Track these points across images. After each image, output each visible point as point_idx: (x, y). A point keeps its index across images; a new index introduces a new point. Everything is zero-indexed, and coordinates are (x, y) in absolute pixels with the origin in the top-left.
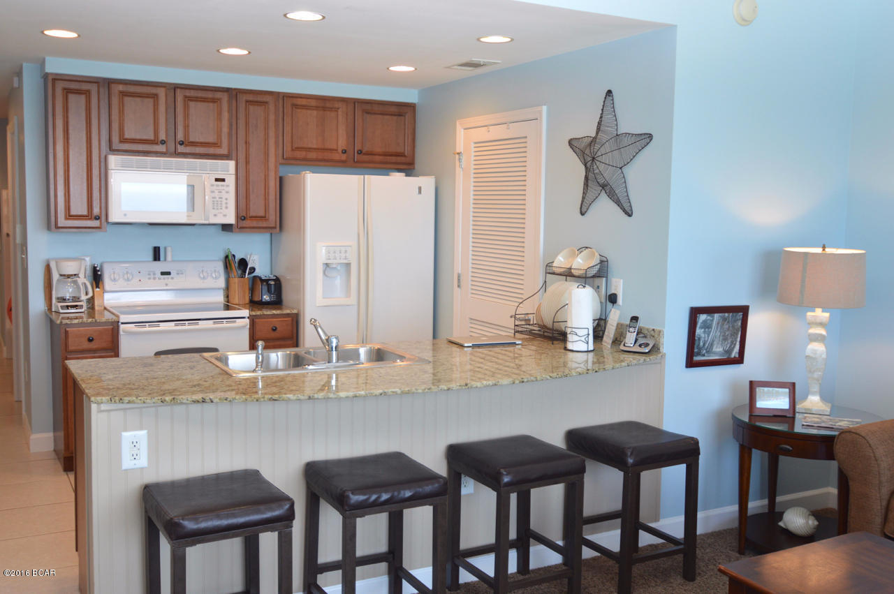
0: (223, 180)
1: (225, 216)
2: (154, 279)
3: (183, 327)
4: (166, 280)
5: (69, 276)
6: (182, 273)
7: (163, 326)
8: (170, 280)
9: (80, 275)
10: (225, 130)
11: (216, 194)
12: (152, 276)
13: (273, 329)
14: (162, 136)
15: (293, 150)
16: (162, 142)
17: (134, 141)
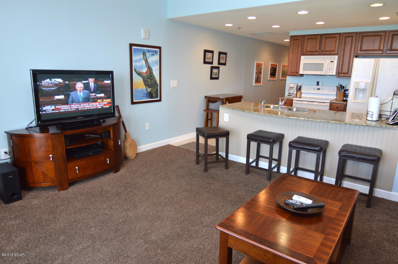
0: (333, 62)
1: (332, 72)
3: (309, 103)
4: (318, 91)
5: (292, 88)
6: (323, 89)
7: (304, 102)
10: (337, 46)
11: (330, 66)
12: (315, 90)
13: (337, 108)
14: (318, 49)
15: (360, 51)
16: (317, 51)
17: (309, 52)
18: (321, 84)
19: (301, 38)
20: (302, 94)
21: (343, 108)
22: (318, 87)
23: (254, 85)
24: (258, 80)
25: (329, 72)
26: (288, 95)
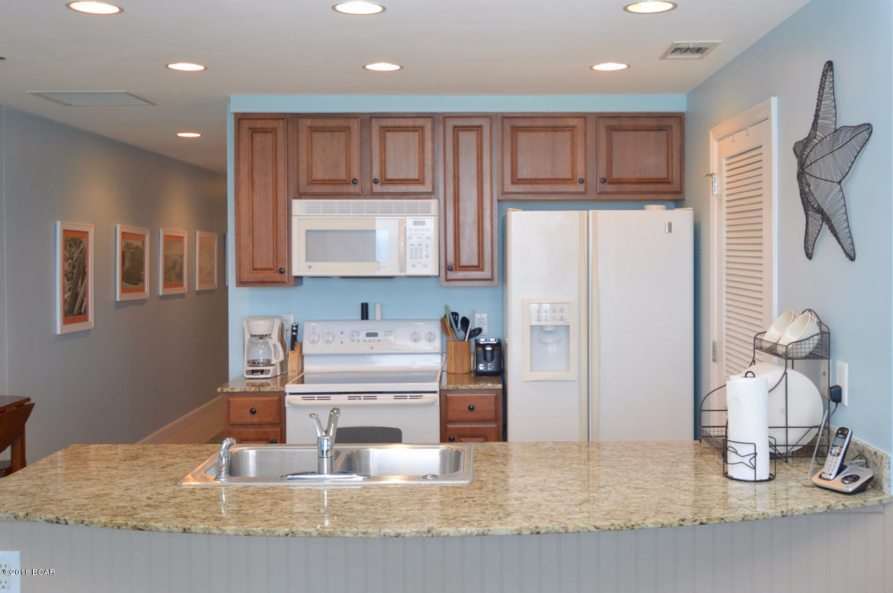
1: (423, 266)
2: (359, 340)
4: (372, 343)
5: (261, 337)
6: (391, 335)
8: (376, 342)
9: (271, 337)
10: (428, 163)
11: (415, 240)
12: (357, 338)
13: (471, 409)
14: (355, 174)
15: (513, 183)
16: (354, 182)
17: (323, 182)
18: (378, 316)
19: (280, 125)
20: (305, 358)
21: (493, 407)
22: (367, 326)
23: (59, 332)
24: (75, 309)
25: (414, 266)
26: (248, 372)
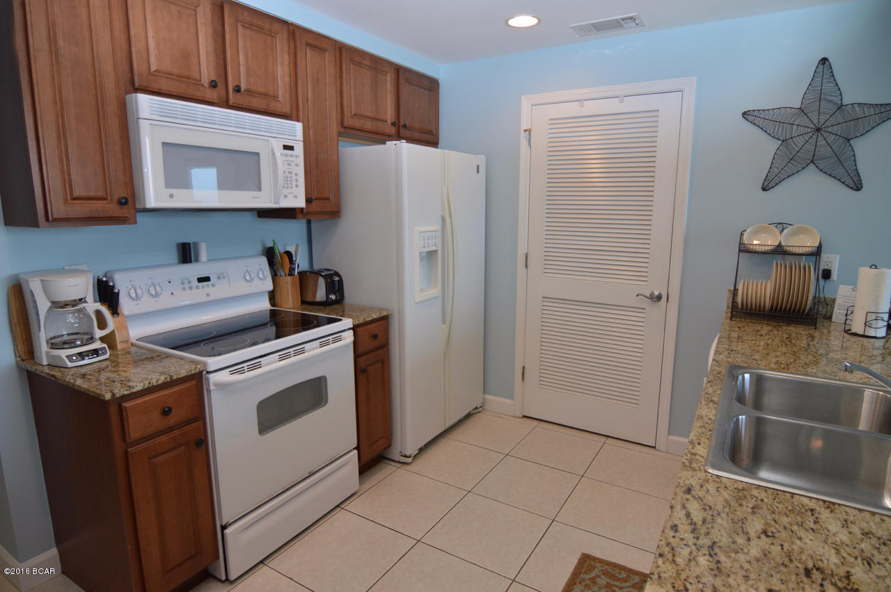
0: (292, 148)
2: (191, 288)
3: (290, 360)
4: (206, 289)
5: (65, 305)
6: (224, 277)
8: (211, 288)
9: (87, 299)
10: (286, 79)
12: (187, 286)
13: (374, 337)
15: (352, 116)
16: (212, 84)
